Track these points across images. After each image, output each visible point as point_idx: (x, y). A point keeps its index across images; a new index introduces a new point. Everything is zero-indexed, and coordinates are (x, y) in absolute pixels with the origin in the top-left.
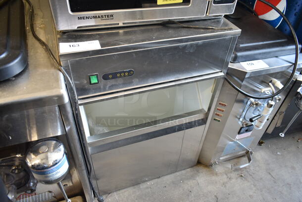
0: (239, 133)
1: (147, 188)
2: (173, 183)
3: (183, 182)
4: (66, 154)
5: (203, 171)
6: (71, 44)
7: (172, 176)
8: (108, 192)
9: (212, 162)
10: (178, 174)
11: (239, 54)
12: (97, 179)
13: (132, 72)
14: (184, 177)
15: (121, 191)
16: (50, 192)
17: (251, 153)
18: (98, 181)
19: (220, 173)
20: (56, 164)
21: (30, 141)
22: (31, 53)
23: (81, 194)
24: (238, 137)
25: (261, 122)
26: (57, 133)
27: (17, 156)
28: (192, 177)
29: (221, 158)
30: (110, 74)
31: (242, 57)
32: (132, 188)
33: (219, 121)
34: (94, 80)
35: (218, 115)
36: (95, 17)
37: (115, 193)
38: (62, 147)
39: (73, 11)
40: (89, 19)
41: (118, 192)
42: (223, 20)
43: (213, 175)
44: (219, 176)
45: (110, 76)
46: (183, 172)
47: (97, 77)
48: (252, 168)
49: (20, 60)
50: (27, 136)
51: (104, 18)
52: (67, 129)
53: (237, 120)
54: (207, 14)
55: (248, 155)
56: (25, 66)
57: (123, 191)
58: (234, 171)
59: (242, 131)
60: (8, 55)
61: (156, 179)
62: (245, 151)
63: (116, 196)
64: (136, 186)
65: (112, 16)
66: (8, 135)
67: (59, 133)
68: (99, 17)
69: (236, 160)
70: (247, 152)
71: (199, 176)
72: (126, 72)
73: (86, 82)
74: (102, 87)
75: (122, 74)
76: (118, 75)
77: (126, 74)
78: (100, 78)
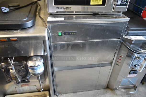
0: (129, 74)
1: (80, 95)
2: (93, 95)
3: (98, 95)
4: (43, 64)
5: (109, 92)
6: (52, 18)
7: (93, 91)
8: (61, 94)
9: (115, 87)
10: (96, 91)
11: (129, 32)
12: (57, 86)
13: (77, 33)
14: (99, 93)
15: (67, 94)
16: (35, 86)
17: (137, 87)
18: (57, 87)
19: (119, 94)
20: (39, 66)
21: (30, 55)
22: (37, 21)
23: (49, 90)
24: (129, 76)
25: (141, 68)
26: (41, 54)
27: (24, 62)
28: (104, 94)
29: (119, 87)
30: (67, 32)
31: (131, 33)
32: (73, 93)
33: (119, 65)
34: (60, 34)
35: (118, 62)
36: (63, 8)
37: (64, 94)
38: (42, 60)
39: (55, 5)
40: (61, 9)
41: (66, 94)
42: (122, 15)
43: (114, 95)
44: (117, 95)
45: (67, 34)
46: (99, 90)
47: (61, 33)
48: (136, 95)
49: (32, 22)
50: (29, 53)
51: (67, 9)
52: (46, 54)
53: (128, 66)
54: (114, 11)
55: (135, 88)
56: (33, 24)
57: (68, 94)
58: (126, 94)
59: (131, 73)
60: (28, 19)
61: (85, 92)
62: (133, 85)
63: (65, 96)
64: (75, 93)
65: (70, 8)
66: (22, 51)
67: (42, 54)
68: (65, 8)
69: (128, 89)
70: (134, 86)
71: (107, 94)
72: (74, 32)
73: (56, 35)
74: (63, 38)
75: (72, 33)
76: (70, 33)
77: (74, 33)
78: (62, 34)
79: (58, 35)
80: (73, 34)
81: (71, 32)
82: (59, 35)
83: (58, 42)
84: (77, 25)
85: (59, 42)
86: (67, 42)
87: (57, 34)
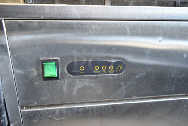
13: (121, 66)
30: (82, 64)
34: (50, 71)
45: (82, 68)
47: (57, 66)
72: (111, 64)
73: (35, 73)
74: (65, 88)
75: (104, 68)
76: (96, 68)
77: (111, 68)
78: (62, 70)
79: (43, 74)
80: (107, 72)
81: (100, 64)
82: (47, 73)
83: (44, 106)
84: (126, 29)
85: (49, 106)
86: (84, 103)
87: (37, 70)
